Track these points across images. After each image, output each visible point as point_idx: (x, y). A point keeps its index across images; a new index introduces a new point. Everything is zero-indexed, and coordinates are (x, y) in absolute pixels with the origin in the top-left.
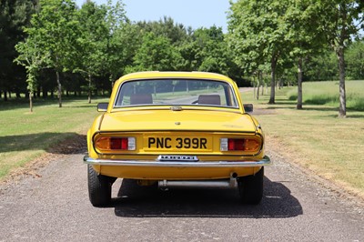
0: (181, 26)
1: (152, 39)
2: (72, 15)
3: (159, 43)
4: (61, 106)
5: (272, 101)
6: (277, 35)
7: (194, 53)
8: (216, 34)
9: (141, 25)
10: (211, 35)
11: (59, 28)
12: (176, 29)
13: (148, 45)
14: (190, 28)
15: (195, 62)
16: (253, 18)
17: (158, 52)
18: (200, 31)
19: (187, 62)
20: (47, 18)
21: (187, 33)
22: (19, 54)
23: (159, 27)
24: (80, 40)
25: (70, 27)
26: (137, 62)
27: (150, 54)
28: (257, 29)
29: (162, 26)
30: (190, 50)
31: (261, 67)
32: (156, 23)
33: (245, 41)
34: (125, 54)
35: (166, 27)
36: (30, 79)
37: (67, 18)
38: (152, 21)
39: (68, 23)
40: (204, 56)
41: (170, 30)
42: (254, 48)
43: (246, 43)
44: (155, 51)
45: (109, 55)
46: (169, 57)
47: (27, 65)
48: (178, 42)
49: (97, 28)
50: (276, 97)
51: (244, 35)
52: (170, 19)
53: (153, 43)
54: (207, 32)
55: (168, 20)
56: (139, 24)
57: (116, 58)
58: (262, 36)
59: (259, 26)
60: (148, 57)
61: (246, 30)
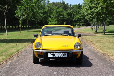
0: (68, 4)
1: (57, 9)
2: (33, 2)
3: (60, 10)
4: (28, 31)
5: (96, 31)
6: (97, 11)
7: (72, 14)
8: (80, 7)
9: (54, 3)
10: (78, 7)
11: (28, 6)
12: (66, 5)
13: (56, 11)
14: (71, 5)
15: (72, 17)
16: (90, 5)
17: (59, 13)
18: (74, 5)
19: (69, 17)
20: (25, 3)
21: (70, 6)
22: (16, 14)
23: (60, 4)
24: (35, 10)
25: (32, 6)
26: (52, 17)
27: (57, 14)
28: (91, 8)
29: (61, 4)
30: (70, 13)
31: (93, 20)
32: (59, 3)
33: (87, 12)
34: (48, 14)
35: (63, 4)
36: (20, 22)
37: (31, 3)
38: (58, 2)
39: (31, 5)
40: (75, 15)
41: (64, 5)
42: (90, 14)
43: (88, 12)
44: (58, 13)
45: (43, 15)
46: (63, 15)
47: (20, 18)
48: (66, 10)
49: (40, 6)
50: (98, 30)
51: (87, 10)
52: (64, 1)
53: (58, 10)
54: (77, 6)
55: (63, 2)
56: (53, 3)
57: (46, 16)
58: (93, 10)
59: (92, 7)
60: (56, 15)
61: (88, 8)
